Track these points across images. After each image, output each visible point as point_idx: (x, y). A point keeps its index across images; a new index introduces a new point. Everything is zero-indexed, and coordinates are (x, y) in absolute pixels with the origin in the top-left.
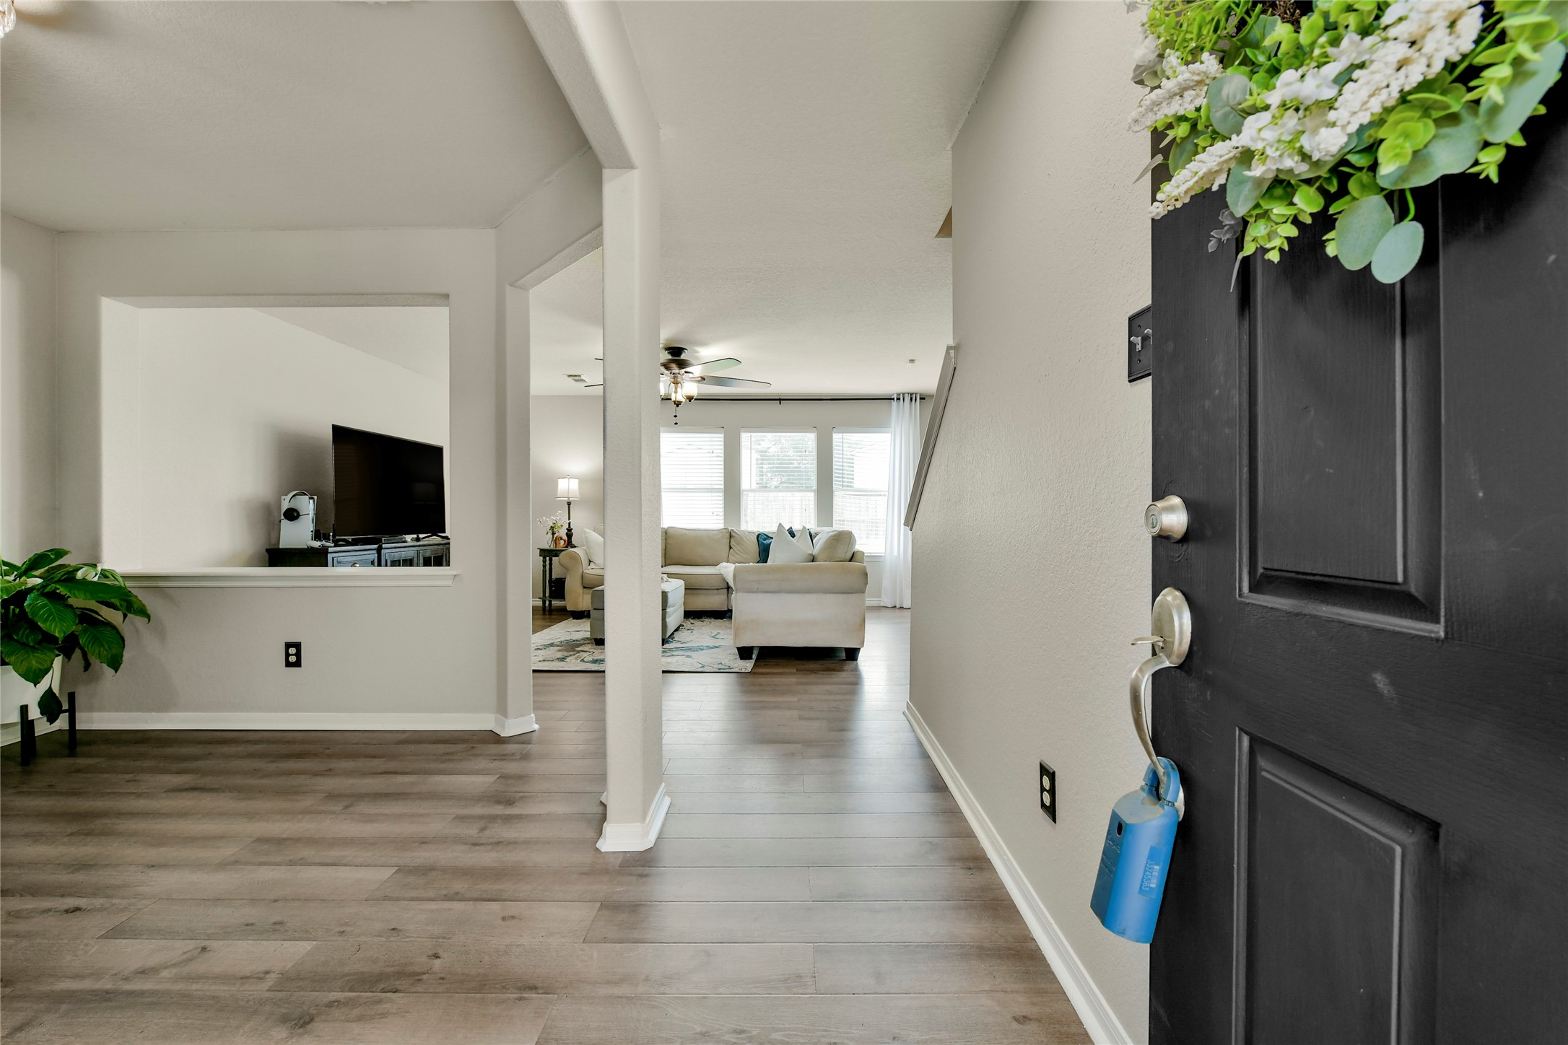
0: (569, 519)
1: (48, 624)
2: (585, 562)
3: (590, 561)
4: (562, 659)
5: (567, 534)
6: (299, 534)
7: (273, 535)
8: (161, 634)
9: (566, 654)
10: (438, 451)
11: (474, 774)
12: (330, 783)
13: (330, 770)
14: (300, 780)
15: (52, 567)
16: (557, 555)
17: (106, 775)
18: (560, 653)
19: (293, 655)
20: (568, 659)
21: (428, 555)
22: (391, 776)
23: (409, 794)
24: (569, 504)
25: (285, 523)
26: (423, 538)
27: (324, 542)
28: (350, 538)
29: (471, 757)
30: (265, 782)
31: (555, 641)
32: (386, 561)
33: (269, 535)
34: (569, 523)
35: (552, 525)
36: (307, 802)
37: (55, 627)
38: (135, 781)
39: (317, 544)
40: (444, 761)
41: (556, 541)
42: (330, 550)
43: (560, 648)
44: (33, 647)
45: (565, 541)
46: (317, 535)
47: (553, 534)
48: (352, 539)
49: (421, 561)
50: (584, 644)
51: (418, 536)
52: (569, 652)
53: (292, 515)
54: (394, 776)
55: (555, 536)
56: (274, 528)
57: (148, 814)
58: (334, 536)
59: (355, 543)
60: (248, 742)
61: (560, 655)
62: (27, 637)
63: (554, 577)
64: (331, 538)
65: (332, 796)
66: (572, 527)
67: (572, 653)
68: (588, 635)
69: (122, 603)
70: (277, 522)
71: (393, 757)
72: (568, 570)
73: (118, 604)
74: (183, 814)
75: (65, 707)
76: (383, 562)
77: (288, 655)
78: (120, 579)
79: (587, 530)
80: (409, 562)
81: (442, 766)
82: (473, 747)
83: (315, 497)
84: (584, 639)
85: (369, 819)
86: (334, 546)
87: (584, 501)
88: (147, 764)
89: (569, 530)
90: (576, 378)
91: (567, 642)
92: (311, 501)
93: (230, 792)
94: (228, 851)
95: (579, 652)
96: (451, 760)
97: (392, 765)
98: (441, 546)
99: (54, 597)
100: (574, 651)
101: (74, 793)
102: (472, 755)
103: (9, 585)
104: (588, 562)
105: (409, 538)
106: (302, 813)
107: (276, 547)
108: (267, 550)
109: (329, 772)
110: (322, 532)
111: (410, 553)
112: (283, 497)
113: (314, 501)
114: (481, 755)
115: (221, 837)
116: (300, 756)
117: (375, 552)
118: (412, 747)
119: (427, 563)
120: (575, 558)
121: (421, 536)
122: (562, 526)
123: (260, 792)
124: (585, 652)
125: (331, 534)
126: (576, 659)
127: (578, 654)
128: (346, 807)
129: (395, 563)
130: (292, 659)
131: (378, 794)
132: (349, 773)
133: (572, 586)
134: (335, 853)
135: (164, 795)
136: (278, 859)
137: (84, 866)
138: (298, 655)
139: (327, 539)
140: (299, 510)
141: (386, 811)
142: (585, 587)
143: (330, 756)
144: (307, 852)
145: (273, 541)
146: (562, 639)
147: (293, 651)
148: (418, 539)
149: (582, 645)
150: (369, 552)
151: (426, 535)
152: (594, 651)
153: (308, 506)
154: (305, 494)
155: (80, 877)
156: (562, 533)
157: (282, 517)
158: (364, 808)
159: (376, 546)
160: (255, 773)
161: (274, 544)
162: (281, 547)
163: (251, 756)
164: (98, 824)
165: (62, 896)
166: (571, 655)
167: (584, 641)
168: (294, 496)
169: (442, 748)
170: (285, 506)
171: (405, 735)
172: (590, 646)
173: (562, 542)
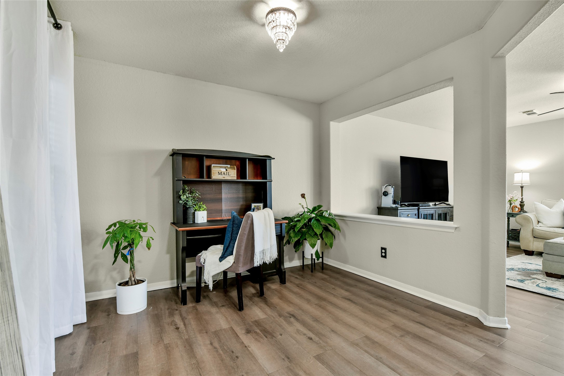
0: (522, 196)
1: (316, 229)
2: (535, 222)
3: (539, 222)
4: (522, 281)
5: (520, 205)
6: (388, 202)
7: (380, 202)
8: (344, 236)
9: (524, 278)
10: (444, 164)
11: (469, 346)
12: (395, 318)
13: (396, 311)
14: (383, 311)
15: (319, 211)
16: (513, 216)
17: (328, 284)
18: (520, 276)
19: (384, 253)
20: (526, 282)
21: (440, 212)
22: (422, 326)
23: (431, 342)
24: (522, 187)
25: (383, 196)
26: (437, 204)
27: (397, 205)
28: (406, 204)
29: (466, 332)
30: (371, 306)
31: (515, 267)
32: (421, 214)
33: (378, 201)
34: (522, 199)
35: (510, 199)
36: (385, 325)
37: (317, 231)
38: (334, 289)
39: (394, 206)
40: (450, 329)
41: (513, 209)
42: (399, 208)
43: (519, 273)
44: (312, 236)
45: (519, 208)
46: (394, 202)
47: (511, 204)
48: (408, 204)
49: (437, 217)
50: (537, 274)
51: (435, 203)
52: (526, 277)
53: (386, 194)
54: (423, 326)
55: (512, 205)
56: (379, 199)
57: (336, 305)
58: (401, 203)
59: (409, 206)
60: (368, 284)
61: (519, 277)
62: (312, 233)
63: (511, 228)
64: (399, 204)
65: (396, 326)
66: (524, 200)
67: (528, 278)
68: (541, 268)
69: (334, 225)
70: (381, 197)
71: (423, 314)
72: (522, 226)
73: (332, 225)
74: (344, 310)
75: (321, 256)
76: (420, 217)
77: (382, 252)
78: (334, 216)
79: (536, 203)
80: (431, 217)
81: (449, 331)
82: (466, 325)
83: (394, 187)
84: (537, 270)
85: (412, 349)
86: (401, 207)
87: (533, 186)
88: (339, 283)
89: (522, 202)
90: (530, 113)
91: (524, 270)
92: (392, 188)
93: (360, 306)
94: (355, 337)
95: (534, 278)
96: (454, 329)
97: (422, 320)
98: (446, 209)
99: (318, 220)
100: (529, 277)
101: (320, 287)
102: (466, 331)
103: (308, 216)
104: (537, 222)
105: (431, 204)
106: (383, 330)
107: (380, 206)
108: (377, 207)
109: (395, 312)
110: (396, 201)
111: (432, 211)
112: (383, 187)
113: (393, 188)
114: (471, 333)
115: (354, 328)
116: (385, 298)
117: (417, 210)
118: (433, 312)
119: (440, 218)
120: (528, 220)
121: (437, 203)
122: (517, 200)
123: (369, 311)
124: (539, 280)
125: (399, 202)
126: (533, 283)
127: (533, 280)
128: (402, 336)
129: (426, 217)
130: (383, 254)
131: (416, 335)
132: (404, 316)
133: (525, 235)
134: (395, 363)
135: (341, 299)
136: (372, 352)
137: (316, 320)
138: (385, 253)
139: (398, 204)
140: (388, 192)
141: (419, 348)
142: (534, 237)
143: (397, 303)
144: (383, 355)
145: (380, 204)
146: (520, 267)
147: (383, 251)
148: (435, 205)
149: (535, 274)
150: (414, 210)
151: (439, 203)
152: (546, 280)
153: (391, 190)
154: (390, 186)
155: (314, 324)
156: (517, 204)
157: (382, 195)
158: (408, 339)
159: (417, 208)
160: (368, 300)
161: (380, 205)
162: (382, 206)
163: (368, 291)
164: (323, 303)
165: (309, 330)
166: (528, 280)
167: (537, 271)
168: (386, 186)
169: (448, 319)
170: (383, 190)
171: (430, 304)
172: (541, 275)
173: (517, 209)
